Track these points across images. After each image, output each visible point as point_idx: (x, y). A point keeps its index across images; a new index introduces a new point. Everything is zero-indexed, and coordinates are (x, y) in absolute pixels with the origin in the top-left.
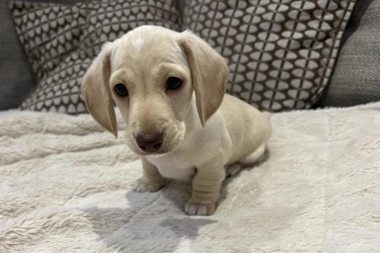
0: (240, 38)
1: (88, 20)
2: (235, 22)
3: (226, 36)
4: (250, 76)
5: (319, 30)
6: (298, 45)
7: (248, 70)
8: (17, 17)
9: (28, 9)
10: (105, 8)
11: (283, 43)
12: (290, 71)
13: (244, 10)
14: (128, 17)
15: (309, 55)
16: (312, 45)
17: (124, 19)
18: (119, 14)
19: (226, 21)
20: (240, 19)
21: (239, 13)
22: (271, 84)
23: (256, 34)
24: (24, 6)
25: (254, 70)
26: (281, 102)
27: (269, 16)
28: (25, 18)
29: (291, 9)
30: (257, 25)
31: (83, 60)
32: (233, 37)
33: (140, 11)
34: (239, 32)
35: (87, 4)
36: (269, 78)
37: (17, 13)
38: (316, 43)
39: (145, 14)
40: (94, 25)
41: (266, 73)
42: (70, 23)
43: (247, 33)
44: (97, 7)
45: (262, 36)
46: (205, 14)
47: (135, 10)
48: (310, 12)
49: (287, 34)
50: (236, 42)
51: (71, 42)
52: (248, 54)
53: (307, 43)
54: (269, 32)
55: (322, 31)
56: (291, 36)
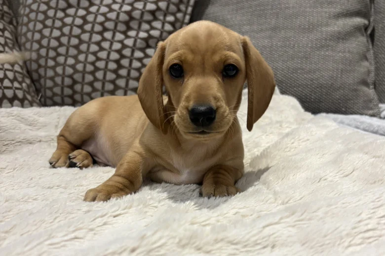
0: (85, 37)
2: (79, 21)
3: (70, 36)
4: (99, 75)
5: (162, 30)
7: (97, 69)
11: (129, 42)
12: (138, 70)
13: (86, 9)
19: (68, 20)
20: (83, 18)
21: (82, 12)
23: (100, 33)
25: (103, 69)
27: (112, 15)
30: (102, 24)
32: (78, 37)
34: (84, 31)
36: (119, 76)
41: (115, 71)
43: (92, 32)
45: (108, 35)
46: (45, 13)
49: (132, 33)
52: (95, 54)
53: (152, 43)
54: (115, 31)
55: (166, 31)
56: (137, 35)
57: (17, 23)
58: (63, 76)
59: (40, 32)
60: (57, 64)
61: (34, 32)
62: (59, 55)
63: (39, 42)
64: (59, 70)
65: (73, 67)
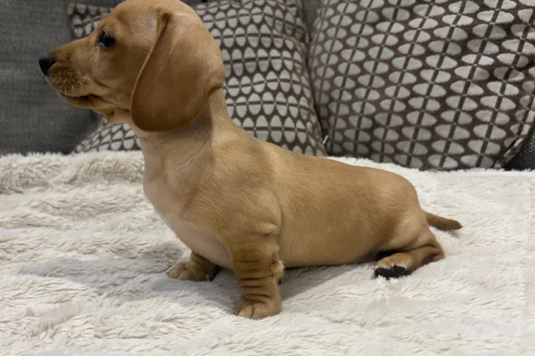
0: (398, 63)
2: (392, 40)
3: (378, 60)
6: (486, 75)
7: (410, 109)
8: (78, 26)
9: (92, 16)
11: (463, 72)
12: (472, 113)
13: (405, 23)
14: (234, 29)
15: (503, 89)
16: (507, 76)
17: (228, 32)
18: (221, 24)
19: (378, 39)
20: (400, 35)
21: (398, 28)
22: (444, 131)
23: (422, 58)
24: (87, 11)
25: (419, 110)
26: (457, 157)
27: (442, 33)
28: (88, 28)
29: (477, 22)
30: (425, 44)
32: (389, 62)
33: (252, 22)
34: (398, 55)
37: (77, 21)
38: (514, 71)
39: (259, 26)
41: (436, 114)
43: (409, 56)
45: (432, 61)
46: (348, 28)
47: (245, 20)
48: (507, 27)
49: (470, 59)
50: (392, 69)
52: (410, 87)
53: (499, 72)
54: (443, 54)
55: (524, 55)
56: (477, 61)
57: (311, 40)
58: (361, 115)
59: (338, 53)
60: (355, 99)
61: (330, 53)
62: (359, 85)
63: (335, 67)
64: (357, 107)
65: (376, 103)
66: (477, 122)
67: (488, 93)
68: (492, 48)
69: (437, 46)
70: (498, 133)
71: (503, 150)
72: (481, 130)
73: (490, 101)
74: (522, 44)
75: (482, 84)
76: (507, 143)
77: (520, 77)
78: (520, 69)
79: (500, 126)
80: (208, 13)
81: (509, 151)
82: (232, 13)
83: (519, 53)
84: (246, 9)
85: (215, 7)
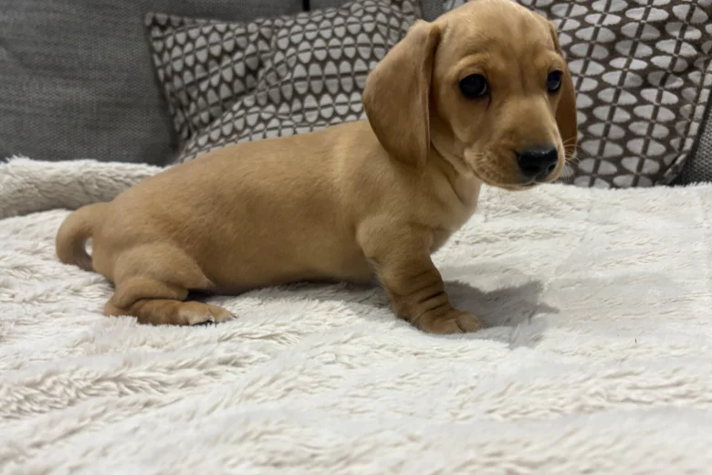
1: (273, 44)
6: (639, 82)
8: (157, 39)
9: (174, 28)
10: (303, 26)
11: (613, 78)
12: (624, 125)
14: (341, 39)
15: (659, 97)
16: (663, 82)
17: (334, 42)
18: (327, 34)
22: (592, 147)
24: (169, 22)
27: (586, 34)
28: (169, 42)
30: (567, 48)
31: (263, 107)
33: (362, 30)
35: (273, 21)
36: (588, 136)
37: (157, 33)
38: (672, 76)
39: (370, 35)
40: (284, 51)
42: (242, 50)
44: (289, 23)
45: (575, 66)
47: (354, 29)
48: (660, 26)
49: (619, 63)
51: (243, 79)
53: (654, 78)
54: (588, 59)
55: (682, 57)
56: (627, 65)
66: (631, 135)
67: (642, 102)
68: (644, 50)
69: (580, 49)
70: (657, 149)
71: (663, 168)
72: (636, 146)
73: (645, 111)
74: (679, 45)
75: (635, 91)
76: (668, 160)
77: (679, 83)
78: (678, 74)
79: (658, 140)
80: (310, 22)
81: (670, 170)
82: (339, 20)
83: (676, 55)
84: (355, 17)
85: (319, 15)
